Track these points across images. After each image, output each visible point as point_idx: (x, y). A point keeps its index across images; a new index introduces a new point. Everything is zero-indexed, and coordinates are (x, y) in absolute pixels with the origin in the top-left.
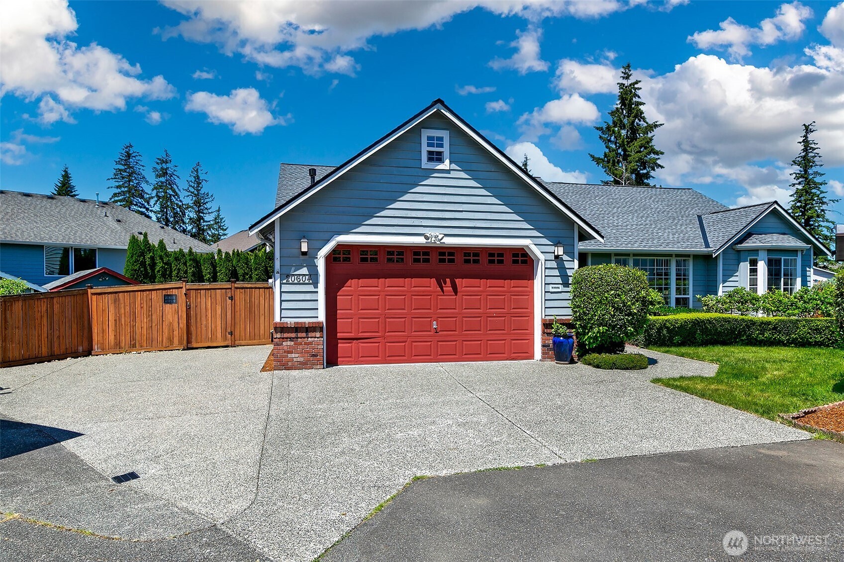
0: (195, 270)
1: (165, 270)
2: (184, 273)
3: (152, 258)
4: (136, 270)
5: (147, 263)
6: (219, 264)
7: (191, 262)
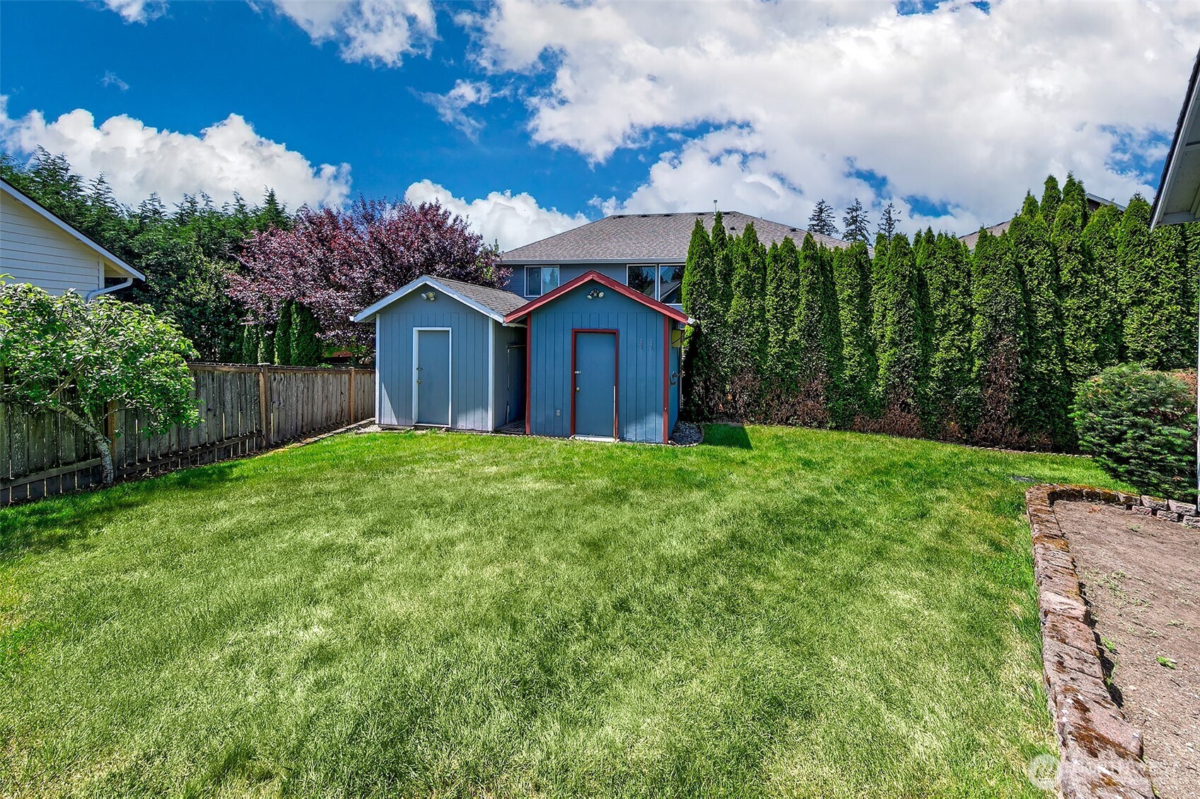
0: (817, 279)
1: (752, 282)
2: (792, 287)
3: (727, 260)
4: (695, 284)
5: (716, 269)
6: (877, 264)
7: (808, 263)
